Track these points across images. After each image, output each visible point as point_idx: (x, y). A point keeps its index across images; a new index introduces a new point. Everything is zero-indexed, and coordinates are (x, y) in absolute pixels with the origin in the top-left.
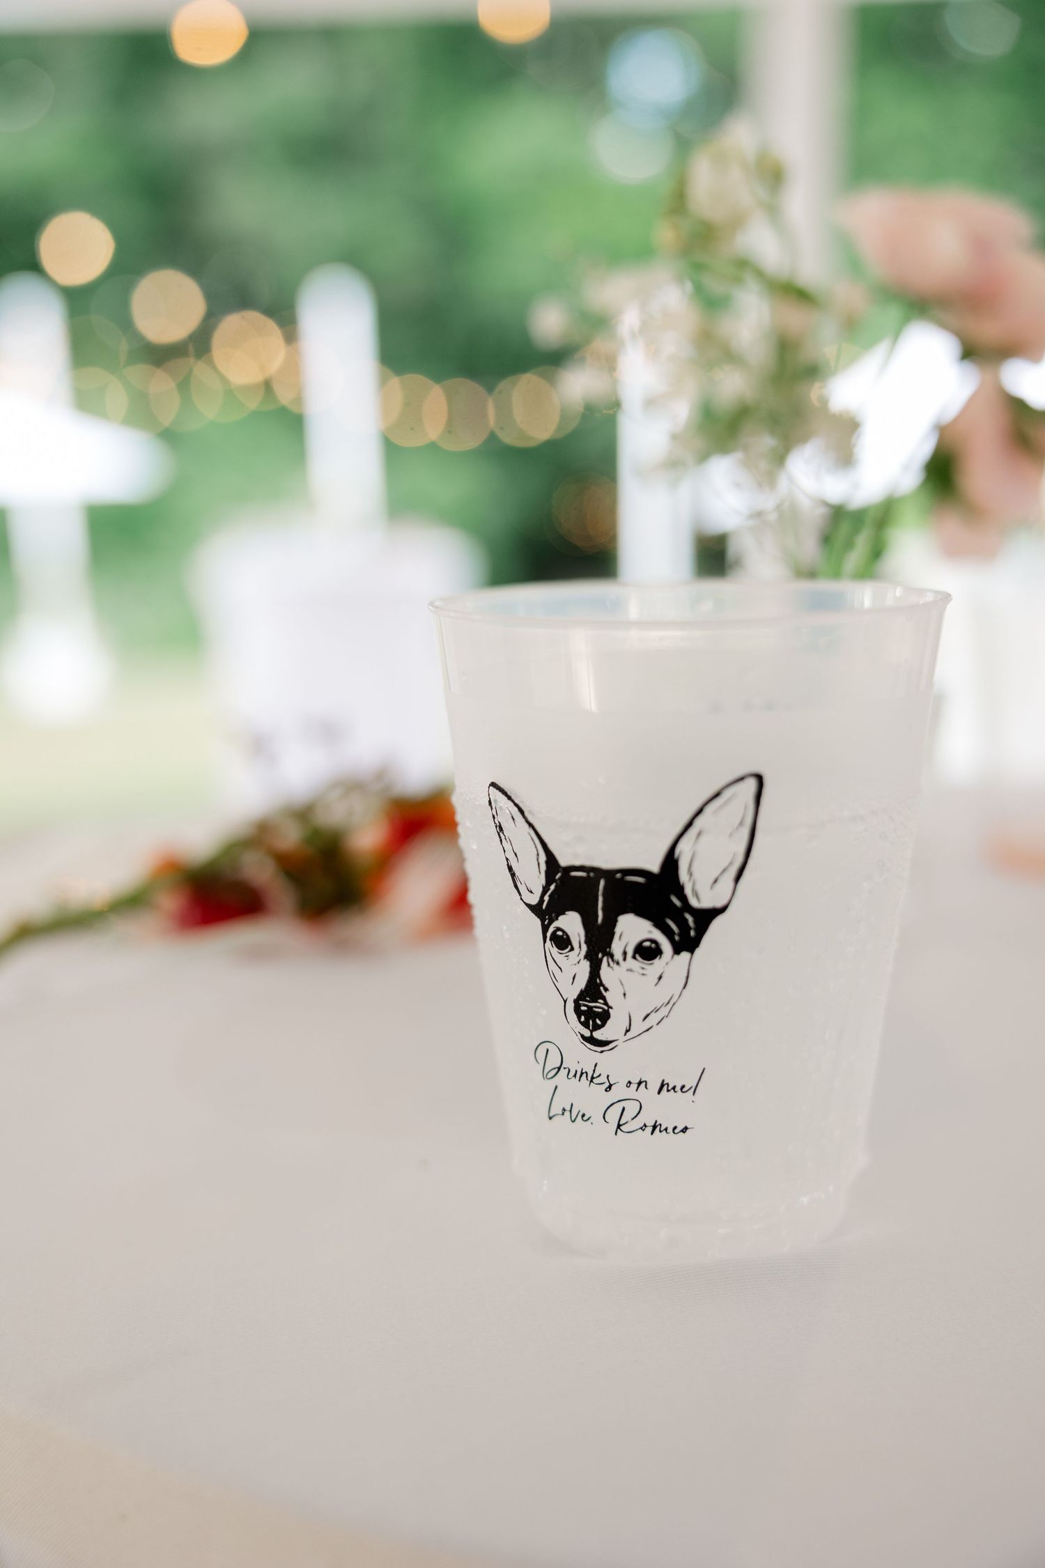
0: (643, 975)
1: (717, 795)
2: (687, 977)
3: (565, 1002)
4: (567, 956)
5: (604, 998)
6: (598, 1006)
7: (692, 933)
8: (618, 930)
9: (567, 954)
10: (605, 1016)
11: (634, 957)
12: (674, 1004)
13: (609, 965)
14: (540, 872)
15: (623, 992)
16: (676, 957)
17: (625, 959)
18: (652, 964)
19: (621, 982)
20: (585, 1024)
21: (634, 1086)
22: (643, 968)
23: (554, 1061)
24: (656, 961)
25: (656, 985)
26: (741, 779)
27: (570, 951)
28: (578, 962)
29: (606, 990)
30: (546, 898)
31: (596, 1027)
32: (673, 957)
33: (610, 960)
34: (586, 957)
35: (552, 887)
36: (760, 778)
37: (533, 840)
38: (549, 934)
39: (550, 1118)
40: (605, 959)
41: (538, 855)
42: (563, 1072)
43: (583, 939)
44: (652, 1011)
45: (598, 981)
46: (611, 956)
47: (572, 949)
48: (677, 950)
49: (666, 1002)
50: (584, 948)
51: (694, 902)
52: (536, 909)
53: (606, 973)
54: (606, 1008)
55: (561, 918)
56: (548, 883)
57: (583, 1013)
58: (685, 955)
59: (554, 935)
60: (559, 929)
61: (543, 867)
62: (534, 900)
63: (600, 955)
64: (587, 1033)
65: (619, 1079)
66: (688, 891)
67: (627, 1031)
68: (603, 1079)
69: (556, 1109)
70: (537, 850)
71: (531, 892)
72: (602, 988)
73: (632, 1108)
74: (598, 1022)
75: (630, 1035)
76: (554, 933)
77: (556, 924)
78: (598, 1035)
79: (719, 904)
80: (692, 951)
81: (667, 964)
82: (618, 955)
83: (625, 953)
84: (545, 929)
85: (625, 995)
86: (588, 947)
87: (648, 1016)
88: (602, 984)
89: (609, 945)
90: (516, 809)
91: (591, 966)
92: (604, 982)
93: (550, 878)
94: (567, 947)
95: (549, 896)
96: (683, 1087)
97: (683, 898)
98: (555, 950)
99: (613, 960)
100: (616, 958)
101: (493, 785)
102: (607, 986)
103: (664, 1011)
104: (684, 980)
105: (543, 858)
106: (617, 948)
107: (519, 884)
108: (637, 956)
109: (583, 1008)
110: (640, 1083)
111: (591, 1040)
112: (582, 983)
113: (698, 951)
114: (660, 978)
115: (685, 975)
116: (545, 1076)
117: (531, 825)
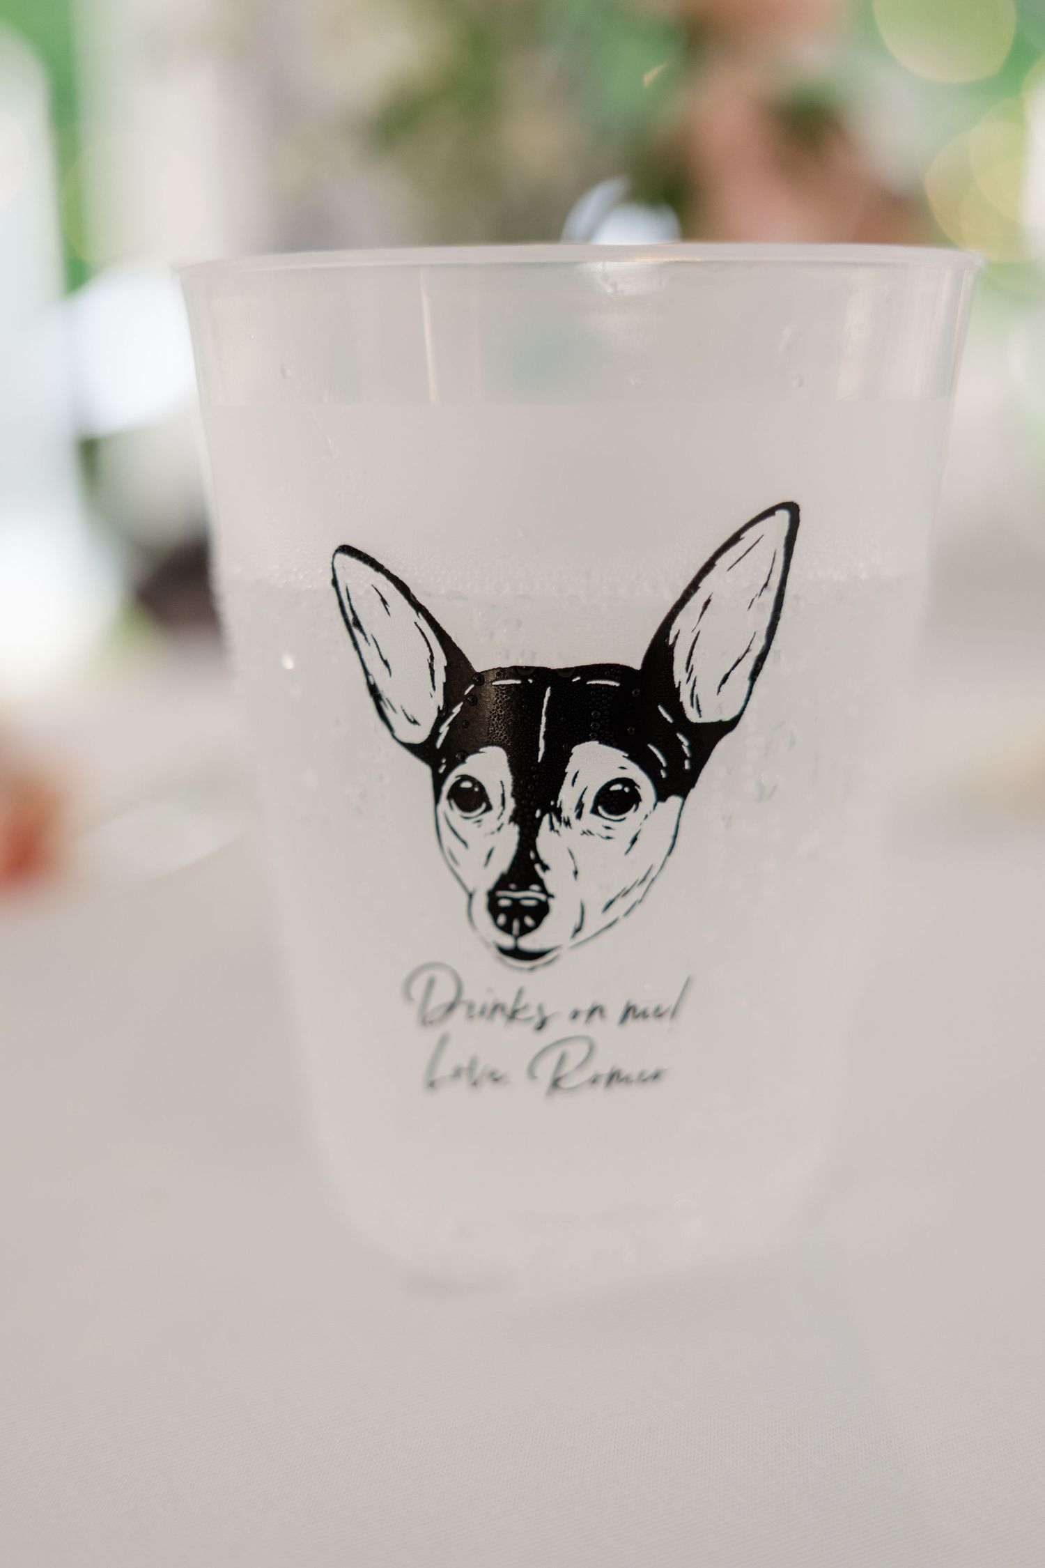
0: (608, 838)
1: (735, 539)
2: (675, 837)
3: (471, 896)
4: (479, 821)
5: (540, 882)
6: (530, 896)
7: (687, 765)
8: (570, 770)
9: (479, 818)
10: (541, 911)
11: (595, 811)
12: (653, 880)
13: (552, 827)
14: (434, 687)
15: (573, 869)
16: (660, 804)
17: (579, 816)
18: (624, 819)
19: (571, 854)
20: (507, 929)
21: (583, 1017)
22: (608, 828)
23: (444, 993)
24: (630, 814)
25: (627, 852)
26: (770, 512)
27: (485, 811)
28: (499, 829)
29: (545, 868)
30: (444, 729)
31: (525, 930)
32: (655, 805)
33: (554, 819)
34: (513, 819)
35: (457, 710)
36: (793, 508)
37: (423, 634)
38: (446, 788)
39: (432, 1085)
40: (546, 818)
41: (432, 657)
42: (460, 1012)
43: (509, 789)
44: (618, 896)
45: (532, 855)
46: (558, 812)
47: (489, 808)
48: (662, 796)
49: (641, 878)
50: (511, 804)
51: (692, 715)
52: (423, 751)
53: (548, 842)
54: (542, 897)
55: (471, 759)
56: (449, 702)
57: (504, 910)
58: (674, 801)
59: (456, 788)
60: (465, 778)
61: (441, 677)
62: (419, 735)
63: (538, 814)
64: (507, 941)
65: (558, 1007)
66: (685, 698)
67: (578, 930)
68: (533, 1012)
69: (444, 1070)
70: (431, 650)
71: (415, 722)
72: (538, 867)
73: (577, 1052)
74: (529, 921)
75: (581, 936)
76: (456, 786)
77: (460, 770)
78: (527, 943)
79: (727, 717)
80: (684, 795)
81: (646, 816)
82: (568, 811)
83: (580, 806)
84: (438, 781)
85: (576, 873)
86: (517, 802)
87: (611, 903)
88: (538, 860)
89: (555, 795)
90: (391, 585)
91: (521, 834)
92: (543, 856)
93: (451, 694)
94: (480, 806)
95: (450, 725)
96: (657, 1009)
97: (677, 710)
98: (456, 814)
99: (559, 819)
100: (564, 814)
101: (346, 550)
102: (547, 861)
103: (637, 894)
104: (670, 842)
105: (441, 661)
106: (567, 797)
107: (389, 712)
108: (600, 809)
109: (504, 903)
110: (592, 1012)
111: (517, 954)
112: (503, 861)
113: (693, 794)
114: (634, 840)
115: (672, 833)
116: (425, 1021)
117: (419, 608)
